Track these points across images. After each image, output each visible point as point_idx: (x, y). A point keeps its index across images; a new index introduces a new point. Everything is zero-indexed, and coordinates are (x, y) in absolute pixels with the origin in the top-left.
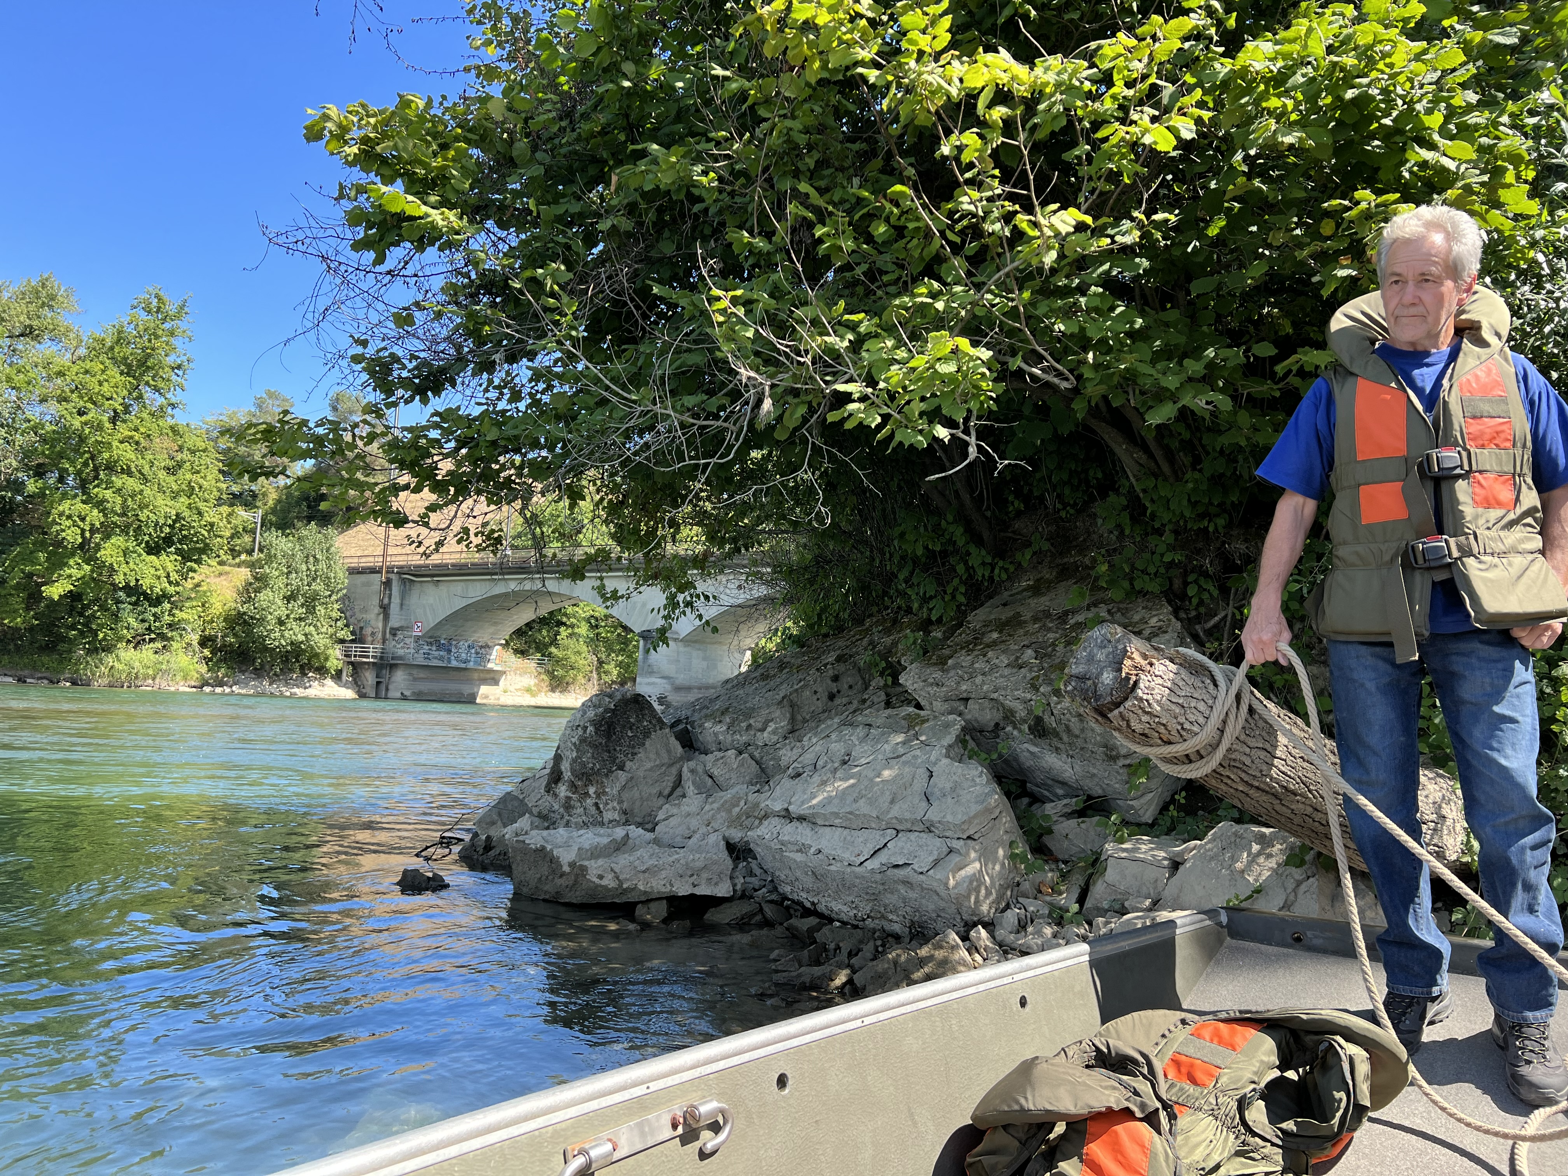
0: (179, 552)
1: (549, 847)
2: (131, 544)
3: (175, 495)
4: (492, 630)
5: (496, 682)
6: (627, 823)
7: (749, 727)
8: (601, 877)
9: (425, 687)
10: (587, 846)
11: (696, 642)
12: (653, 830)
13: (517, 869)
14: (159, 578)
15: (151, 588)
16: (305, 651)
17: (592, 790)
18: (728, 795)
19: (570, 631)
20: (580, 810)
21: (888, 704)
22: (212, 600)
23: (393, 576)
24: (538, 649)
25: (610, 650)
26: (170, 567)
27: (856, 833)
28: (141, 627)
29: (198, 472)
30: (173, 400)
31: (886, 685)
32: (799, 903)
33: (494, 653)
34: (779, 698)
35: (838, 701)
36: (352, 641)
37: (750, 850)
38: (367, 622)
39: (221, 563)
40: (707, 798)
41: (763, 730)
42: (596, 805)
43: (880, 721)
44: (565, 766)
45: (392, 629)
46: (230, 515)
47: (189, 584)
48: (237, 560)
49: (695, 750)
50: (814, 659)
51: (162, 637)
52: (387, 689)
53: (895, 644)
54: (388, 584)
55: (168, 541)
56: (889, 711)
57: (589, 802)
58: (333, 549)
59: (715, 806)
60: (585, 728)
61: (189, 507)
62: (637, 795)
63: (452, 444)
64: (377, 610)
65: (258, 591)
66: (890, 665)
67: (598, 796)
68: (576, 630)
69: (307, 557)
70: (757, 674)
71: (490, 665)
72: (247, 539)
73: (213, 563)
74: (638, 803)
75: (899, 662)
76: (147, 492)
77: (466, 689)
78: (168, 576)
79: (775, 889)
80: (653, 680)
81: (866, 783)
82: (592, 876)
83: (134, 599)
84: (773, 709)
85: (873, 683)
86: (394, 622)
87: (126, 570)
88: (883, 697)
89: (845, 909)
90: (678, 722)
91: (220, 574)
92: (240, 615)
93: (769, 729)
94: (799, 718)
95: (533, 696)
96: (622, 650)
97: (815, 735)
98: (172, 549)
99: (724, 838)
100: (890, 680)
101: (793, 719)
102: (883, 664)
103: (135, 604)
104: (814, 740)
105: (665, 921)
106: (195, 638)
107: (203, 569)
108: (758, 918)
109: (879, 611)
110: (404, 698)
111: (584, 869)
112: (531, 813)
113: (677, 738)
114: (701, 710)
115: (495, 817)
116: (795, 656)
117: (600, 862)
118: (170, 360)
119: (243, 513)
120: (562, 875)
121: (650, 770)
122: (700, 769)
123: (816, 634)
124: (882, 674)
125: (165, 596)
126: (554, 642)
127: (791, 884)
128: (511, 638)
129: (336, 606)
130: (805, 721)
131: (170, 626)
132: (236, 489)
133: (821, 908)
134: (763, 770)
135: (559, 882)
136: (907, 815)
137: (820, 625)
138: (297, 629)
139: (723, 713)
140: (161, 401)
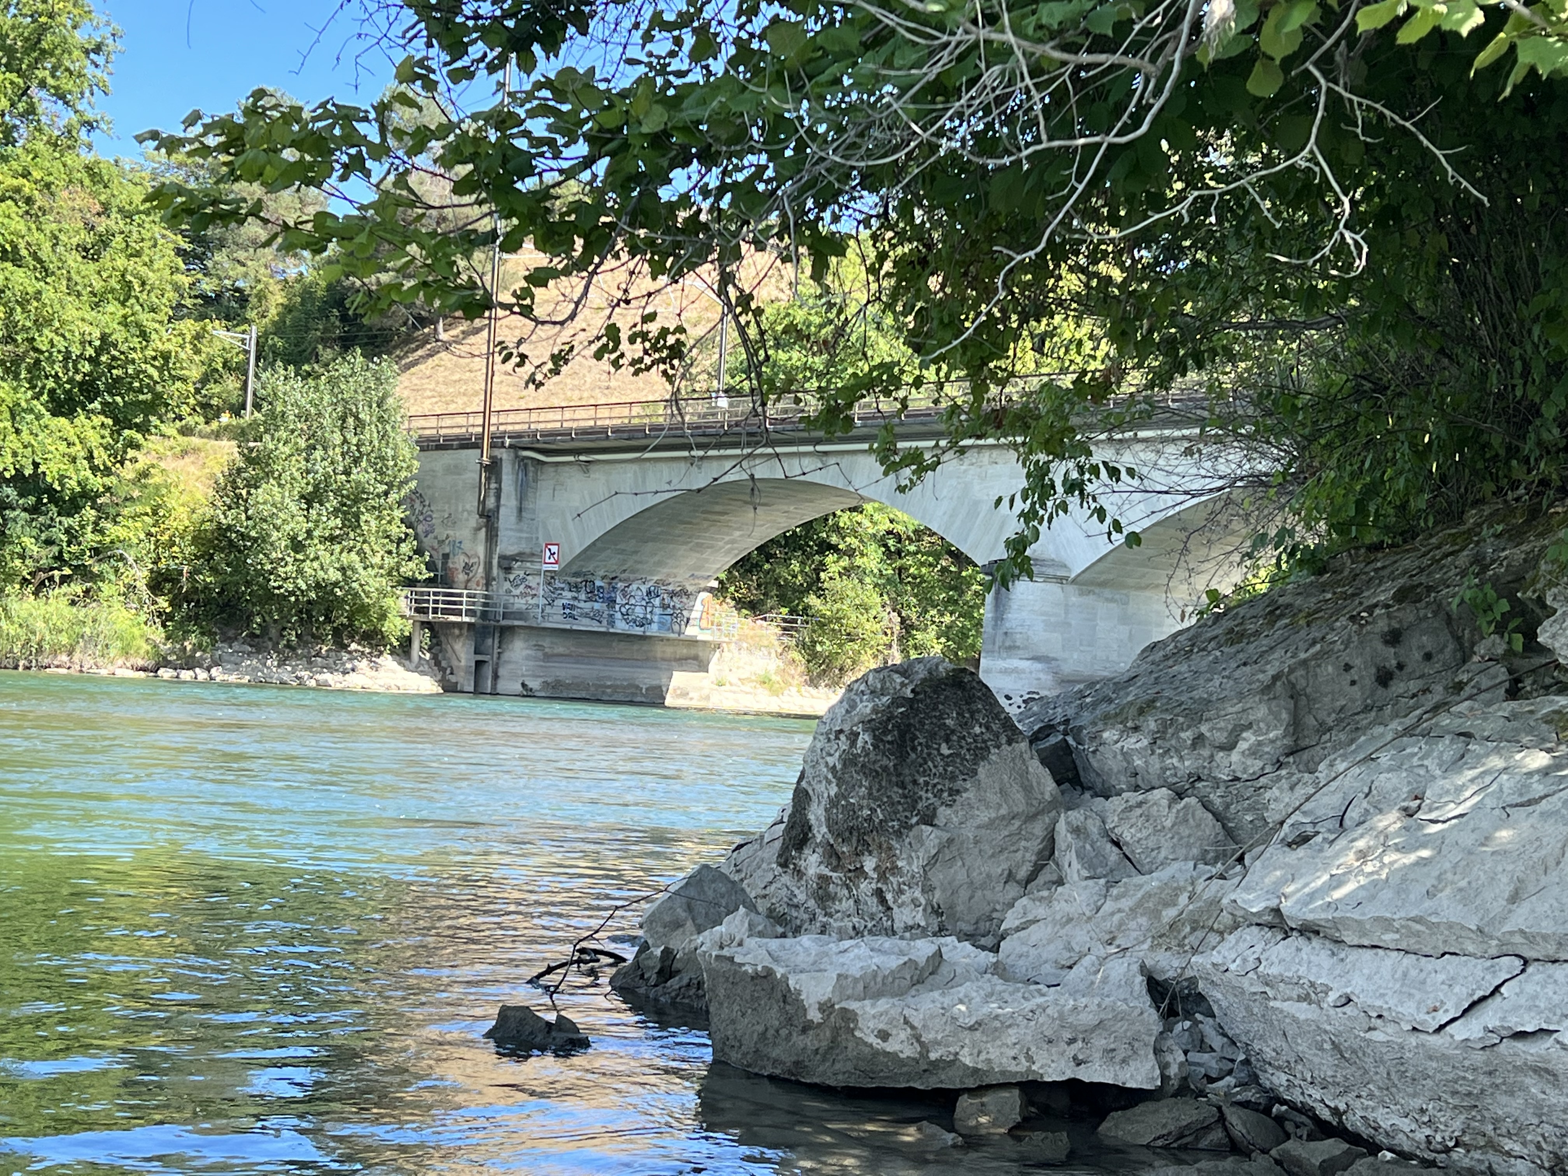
0: (108, 409)
1: (779, 972)
2: (24, 396)
3: (98, 301)
4: (692, 559)
5: (702, 666)
6: (941, 931)
7: (1199, 740)
8: (884, 1036)
9: (565, 672)
10: (855, 971)
11: (1103, 584)
12: (995, 949)
13: (720, 1014)
14: (74, 460)
15: (61, 479)
16: (342, 601)
17: (869, 864)
18: (1153, 882)
19: (845, 562)
20: (847, 905)
21: (1514, 693)
22: (171, 503)
23: (504, 455)
24: (783, 600)
25: (926, 602)
26: (93, 439)
27: (1429, 964)
28: (45, 555)
29: (138, 254)
30: (89, 116)
31: (1510, 653)
32: (1306, 1110)
33: (698, 606)
34: (1265, 678)
35: (1398, 687)
36: (429, 582)
37: (1201, 997)
38: (457, 545)
39: (185, 431)
40: (1109, 886)
41: (1229, 747)
42: (879, 894)
43: (1490, 727)
44: (816, 814)
45: (502, 557)
46: (198, 337)
47: (128, 472)
48: (214, 425)
49: (1084, 789)
50: (1345, 597)
51: (83, 573)
52: (496, 677)
53: (1532, 561)
54: (493, 469)
55: (89, 390)
56: (1513, 704)
57: (865, 887)
58: (390, 401)
59: (1126, 904)
60: (853, 737)
61: (124, 322)
62: (962, 876)
63: (581, 149)
64: (474, 520)
65: (252, 484)
66: (1518, 608)
67: (882, 876)
68: (858, 561)
69: (344, 419)
70: (1218, 631)
71: (691, 631)
72: (232, 383)
73: (170, 429)
74: (964, 894)
75: (1540, 601)
76: (48, 295)
77: (645, 678)
78: (90, 457)
79: (1254, 1079)
80: (1015, 663)
81: (1456, 856)
82: (867, 1032)
83: (31, 500)
84: (1250, 702)
85: (1481, 649)
86: (507, 545)
87: (16, 446)
88: (1501, 673)
89: (1405, 1124)
90: (1048, 729)
91: (184, 453)
92: (222, 531)
93: (1243, 746)
94: (1310, 721)
95: (775, 693)
96: (950, 601)
97: (1344, 757)
98: (96, 405)
99: (1143, 969)
100: (1519, 641)
101: (1296, 725)
102: (1504, 606)
103: (34, 510)
104: (1341, 766)
105: (1015, 1132)
106: (141, 576)
107: (153, 443)
108: (1217, 1135)
109: (1499, 492)
110: (528, 693)
111: (848, 1016)
112: (752, 907)
113: (1043, 762)
114: (1095, 705)
115: (682, 914)
116: (1303, 591)
117: (883, 1004)
118: (79, 37)
119: (222, 333)
120: (807, 1027)
121: (990, 825)
122: (1093, 827)
123: (1353, 545)
124: (1500, 629)
125: (86, 495)
126: (814, 585)
127: (1287, 1068)
128: (731, 578)
129: (398, 514)
130: (1324, 729)
131: (96, 551)
132: (208, 286)
133: (1354, 1122)
134: (1230, 833)
135: (800, 1041)
136: (1547, 927)
137: (1362, 525)
138: (325, 557)
139: (1141, 712)
140: (68, 117)
